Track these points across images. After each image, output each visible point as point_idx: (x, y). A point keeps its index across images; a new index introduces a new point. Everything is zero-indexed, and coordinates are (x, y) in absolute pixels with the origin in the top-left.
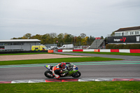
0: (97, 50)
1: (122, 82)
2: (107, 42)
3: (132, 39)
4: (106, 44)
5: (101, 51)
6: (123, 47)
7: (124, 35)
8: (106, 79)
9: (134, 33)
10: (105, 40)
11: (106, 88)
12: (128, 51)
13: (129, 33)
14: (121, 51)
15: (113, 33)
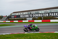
0: (4, 21)
1: (14, 34)
2: (9, 18)
3: (19, 16)
4: (8, 19)
5: (6, 21)
6: (15, 20)
7: (16, 15)
8: (8, 34)
9: (19, 14)
10: (8, 17)
11: (7, 37)
12: (17, 21)
13: (17, 14)
14: (14, 21)
15: (11, 14)
